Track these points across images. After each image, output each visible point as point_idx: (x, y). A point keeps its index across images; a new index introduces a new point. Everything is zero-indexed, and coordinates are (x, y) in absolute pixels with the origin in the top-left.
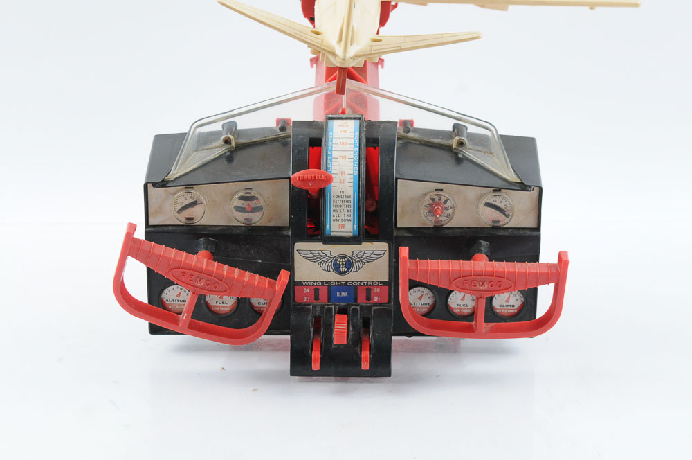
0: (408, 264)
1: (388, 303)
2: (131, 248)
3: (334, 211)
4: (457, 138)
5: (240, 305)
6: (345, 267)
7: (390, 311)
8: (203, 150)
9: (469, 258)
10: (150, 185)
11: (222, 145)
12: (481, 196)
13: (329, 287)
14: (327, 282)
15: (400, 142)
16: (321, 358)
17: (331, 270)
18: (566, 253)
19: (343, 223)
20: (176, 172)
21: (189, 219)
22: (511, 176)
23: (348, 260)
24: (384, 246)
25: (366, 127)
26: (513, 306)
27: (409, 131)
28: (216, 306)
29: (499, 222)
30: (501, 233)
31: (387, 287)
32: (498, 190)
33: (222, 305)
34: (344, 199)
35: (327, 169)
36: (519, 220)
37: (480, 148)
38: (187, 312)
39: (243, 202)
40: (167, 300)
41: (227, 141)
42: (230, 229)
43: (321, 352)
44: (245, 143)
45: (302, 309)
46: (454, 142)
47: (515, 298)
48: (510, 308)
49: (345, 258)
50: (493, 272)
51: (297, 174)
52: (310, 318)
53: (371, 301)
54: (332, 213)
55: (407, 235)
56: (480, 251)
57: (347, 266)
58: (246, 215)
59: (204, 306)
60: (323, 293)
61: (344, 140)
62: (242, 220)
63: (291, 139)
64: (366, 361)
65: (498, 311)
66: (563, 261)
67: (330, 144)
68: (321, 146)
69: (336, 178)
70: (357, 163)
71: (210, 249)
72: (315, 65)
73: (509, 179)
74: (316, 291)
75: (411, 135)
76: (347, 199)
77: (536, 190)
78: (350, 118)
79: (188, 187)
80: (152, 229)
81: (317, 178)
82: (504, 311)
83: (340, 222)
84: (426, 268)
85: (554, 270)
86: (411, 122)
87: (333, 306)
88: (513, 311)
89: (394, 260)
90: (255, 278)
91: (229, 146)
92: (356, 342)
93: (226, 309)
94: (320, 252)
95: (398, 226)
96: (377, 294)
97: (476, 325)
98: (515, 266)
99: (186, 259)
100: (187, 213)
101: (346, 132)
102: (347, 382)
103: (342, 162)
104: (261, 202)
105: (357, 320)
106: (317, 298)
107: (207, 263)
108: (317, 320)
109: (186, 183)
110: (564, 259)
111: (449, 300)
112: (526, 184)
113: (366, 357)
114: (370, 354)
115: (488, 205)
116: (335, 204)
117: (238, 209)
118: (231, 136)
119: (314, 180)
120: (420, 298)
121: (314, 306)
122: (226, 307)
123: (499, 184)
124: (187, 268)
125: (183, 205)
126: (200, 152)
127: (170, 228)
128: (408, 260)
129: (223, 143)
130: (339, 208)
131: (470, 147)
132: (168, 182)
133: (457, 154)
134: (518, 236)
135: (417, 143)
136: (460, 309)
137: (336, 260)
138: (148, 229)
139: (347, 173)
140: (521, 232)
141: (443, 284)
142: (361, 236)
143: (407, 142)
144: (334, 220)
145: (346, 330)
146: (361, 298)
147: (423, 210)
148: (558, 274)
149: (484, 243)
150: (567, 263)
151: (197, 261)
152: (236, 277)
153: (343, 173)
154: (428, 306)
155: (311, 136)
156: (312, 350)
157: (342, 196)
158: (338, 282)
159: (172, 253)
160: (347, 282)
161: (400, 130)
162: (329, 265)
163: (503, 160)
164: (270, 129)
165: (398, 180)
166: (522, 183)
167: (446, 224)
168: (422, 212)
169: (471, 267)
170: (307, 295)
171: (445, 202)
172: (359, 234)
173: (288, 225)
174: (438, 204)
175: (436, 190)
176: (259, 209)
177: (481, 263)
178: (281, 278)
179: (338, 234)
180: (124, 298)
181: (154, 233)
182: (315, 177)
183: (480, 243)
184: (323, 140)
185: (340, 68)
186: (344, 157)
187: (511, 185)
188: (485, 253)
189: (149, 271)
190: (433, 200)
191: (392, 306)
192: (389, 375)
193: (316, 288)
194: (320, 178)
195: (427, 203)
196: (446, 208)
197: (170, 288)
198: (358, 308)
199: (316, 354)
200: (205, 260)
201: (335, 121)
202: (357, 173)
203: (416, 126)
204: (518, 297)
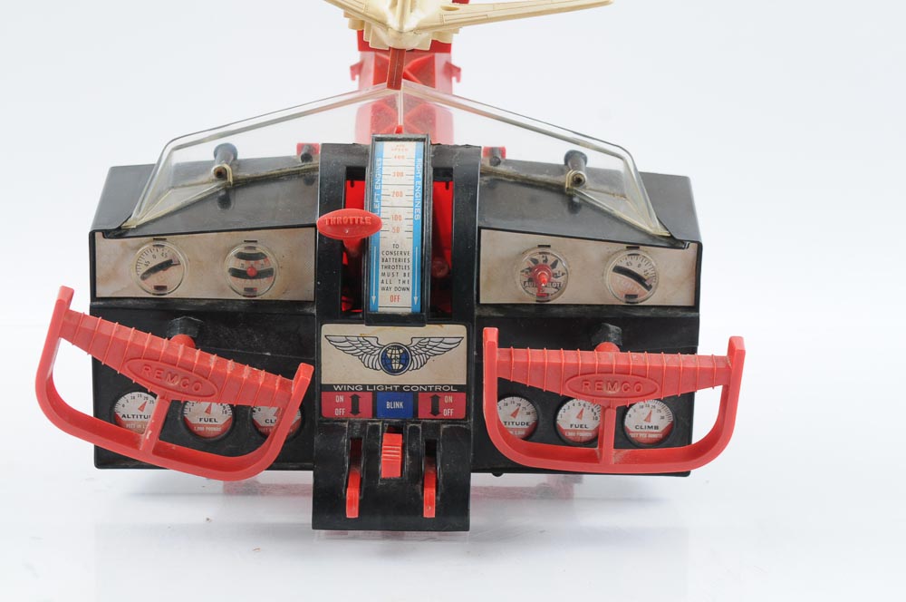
0: (497, 355)
1: (465, 419)
2: (64, 325)
3: (383, 274)
4: (572, 173)
5: (237, 423)
6: (400, 363)
7: (467, 432)
8: (184, 186)
9: (591, 347)
10: (98, 235)
11: (213, 181)
12: (609, 257)
13: (375, 393)
14: (371, 386)
15: (486, 178)
16: (360, 501)
17: (378, 367)
18: (740, 339)
19: (397, 293)
20: (139, 217)
21: (158, 288)
22: (655, 228)
23: (405, 352)
24: (459, 331)
25: (434, 153)
26: (656, 428)
27: (498, 163)
28: (200, 425)
29: (636, 296)
30: (639, 314)
31: (463, 395)
32: (634, 246)
33: (209, 423)
34: (398, 257)
35: (373, 210)
36: (666, 294)
37: (605, 188)
38: (153, 427)
39: (243, 261)
40: (124, 416)
41: (221, 174)
42: (222, 304)
43: (361, 491)
44: (249, 179)
45: (333, 428)
46: (566, 180)
47: (660, 414)
48: (651, 430)
49: (399, 348)
50: (629, 367)
51: (326, 216)
52: (345, 440)
53: (438, 417)
54: (381, 278)
55: (495, 314)
56: (608, 340)
57: (403, 361)
58: (249, 283)
59: (181, 425)
60: (366, 403)
61: (400, 170)
62: (242, 290)
63: (319, 173)
64: (431, 504)
65: (632, 435)
66: (736, 352)
67: (378, 174)
68: (364, 179)
69: (386, 225)
70: (420, 202)
71: (190, 333)
72: (357, 77)
73: (651, 231)
74: (355, 400)
75: (501, 168)
76: (403, 257)
77: (693, 248)
78: (410, 140)
79: (159, 238)
80: (101, 303)
81: (357, 222)
82: (643, 436)
83: (393, 292)
84: (525, 360)
85: (722, 366)
86: (503, 151)
87: (380, 424)
88: (655, 436)
89: (475, 353)
90: (259, 376)
91: (224, 182)
92: (415, 477)
93: (215, 429)
94: (361, 339)
95: (482, 301)
96: (449, 406)
97: (601, 452)
98: (661, 360)
99: (151, 344)
100: (155, 280)
101: (403, 157)
102: (400, 538)
103: (396, 201)
104: (272, 262)
105: (418, 444)
106: (355, 410)
107: (185, 352)
108: (356, 443)
109: (156, 233)
110: (737, 348)
111: (559, 417)
112: (677, 238)
113: (431, 497)
114: (437, 494)
115: (619, 270)
116: (385, 264)
117: (237, 273)
118: (227, 167)
119: (353, 225)
120: (514, 415)
121: (351, 424)
122: (215, 426)
123: (636, 238)
124: (152, 357)
125: (151, 266)
126: (177, 190)
127: (130, 302)
128: (497, 349)
129: (214, 177)
130: (391, 271)
131: (592, 187)
132: (128, 230)
133: (571, 197)
134: (666, 318)
135: (512, 180)
136: (576, 431)
137: (386, 352)
138: (94, 303)
139: (403, 217)
140: (670, 313)
141: (551, 386)
142: (424, 314)
143: (496, 180)
144: (383, 289)
145: (400, 456)
146: (424, 412)
147: (520, 278)
148: (728, 372)
149: (613, 328)
150: (742, 353)
151: (168, 348)
152: (229, 372)
153: (397, 218)
154: (526, 427)
155: (349, 165)
156: (347, 487)
157: (396, 252)
158: (389, 386)
159: (130, 334)
160: (402, 386)
161: (485, 162)
162: (375, 359)
163: (643, 204)
164: (288, 158)
165: (483, 231)
166: (672, 237)
167: (555, 298)
168: (518, 280)
169: (594, 359)
170: (340, 405)
171: (554, 265)
172: (421, 311)
173: (313, 299)
174: (542, 267)
175: (540, 246)
176: (268, 273)
177: (609, 355)
178: (299, 376)
179: (389, 311)
180: (52, 405)
181: (104, 307)
182: (354, 220)
183: (608, 328)
184: (368, 170)
185: (394, 49)
186: (399, 194)
187: (655, 241)
188: (615, 342)
189: (96, 365)
190: (535, 261)
191: (472, 425)
192: (466, 527)
193: (354, 396)
194: (361, 222)
195: (525, 266)
196: (556, 276)
197: (128, 396)
198: (420, 426)
199: (352, 494)
200: (182, 346)
201: (386, 144)
202: (419, 217)
203: (509, 156)
204: (663, 413)
